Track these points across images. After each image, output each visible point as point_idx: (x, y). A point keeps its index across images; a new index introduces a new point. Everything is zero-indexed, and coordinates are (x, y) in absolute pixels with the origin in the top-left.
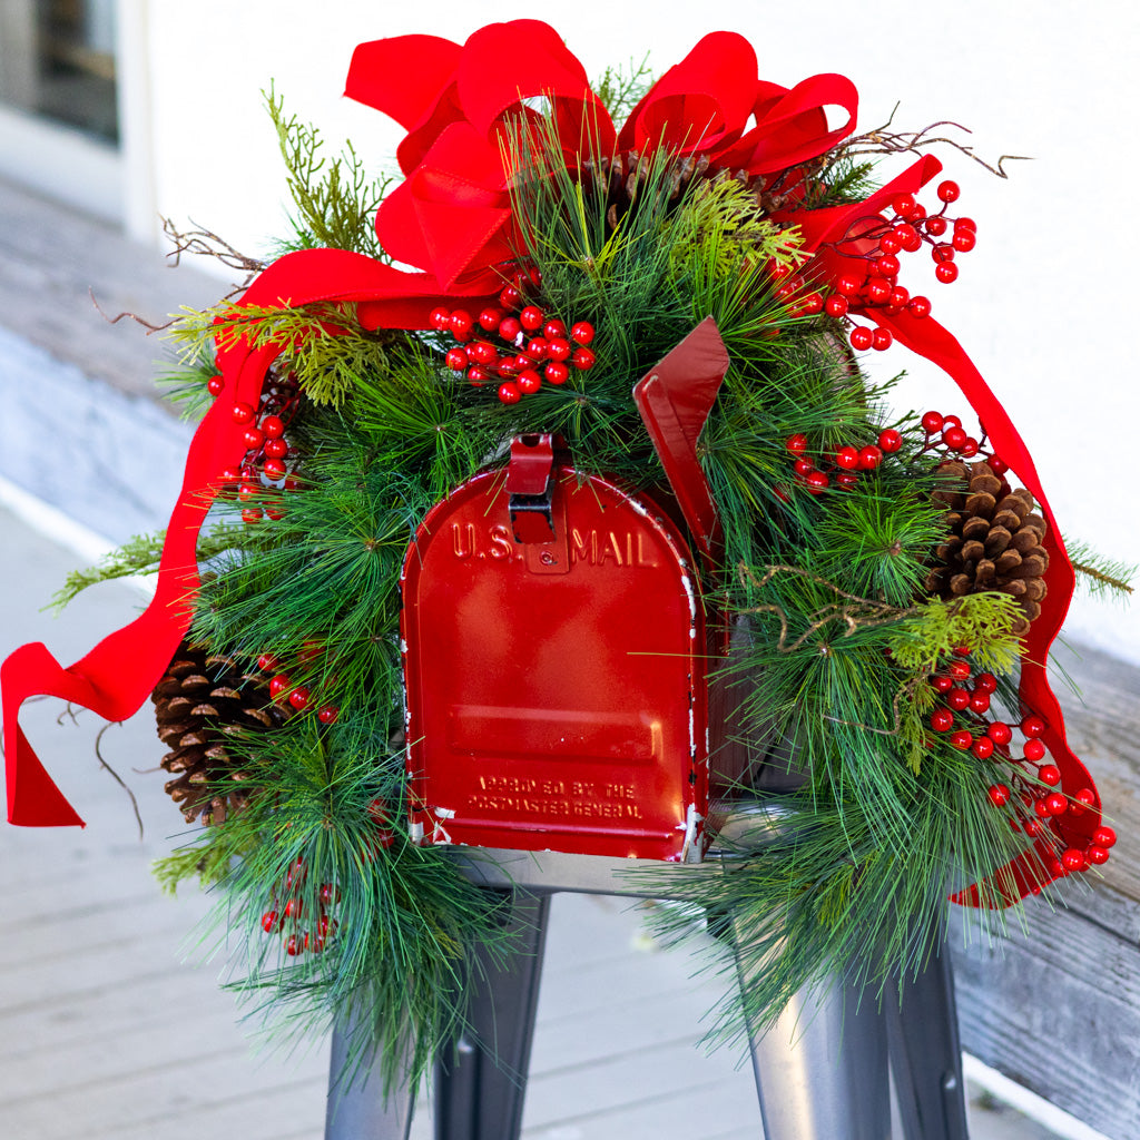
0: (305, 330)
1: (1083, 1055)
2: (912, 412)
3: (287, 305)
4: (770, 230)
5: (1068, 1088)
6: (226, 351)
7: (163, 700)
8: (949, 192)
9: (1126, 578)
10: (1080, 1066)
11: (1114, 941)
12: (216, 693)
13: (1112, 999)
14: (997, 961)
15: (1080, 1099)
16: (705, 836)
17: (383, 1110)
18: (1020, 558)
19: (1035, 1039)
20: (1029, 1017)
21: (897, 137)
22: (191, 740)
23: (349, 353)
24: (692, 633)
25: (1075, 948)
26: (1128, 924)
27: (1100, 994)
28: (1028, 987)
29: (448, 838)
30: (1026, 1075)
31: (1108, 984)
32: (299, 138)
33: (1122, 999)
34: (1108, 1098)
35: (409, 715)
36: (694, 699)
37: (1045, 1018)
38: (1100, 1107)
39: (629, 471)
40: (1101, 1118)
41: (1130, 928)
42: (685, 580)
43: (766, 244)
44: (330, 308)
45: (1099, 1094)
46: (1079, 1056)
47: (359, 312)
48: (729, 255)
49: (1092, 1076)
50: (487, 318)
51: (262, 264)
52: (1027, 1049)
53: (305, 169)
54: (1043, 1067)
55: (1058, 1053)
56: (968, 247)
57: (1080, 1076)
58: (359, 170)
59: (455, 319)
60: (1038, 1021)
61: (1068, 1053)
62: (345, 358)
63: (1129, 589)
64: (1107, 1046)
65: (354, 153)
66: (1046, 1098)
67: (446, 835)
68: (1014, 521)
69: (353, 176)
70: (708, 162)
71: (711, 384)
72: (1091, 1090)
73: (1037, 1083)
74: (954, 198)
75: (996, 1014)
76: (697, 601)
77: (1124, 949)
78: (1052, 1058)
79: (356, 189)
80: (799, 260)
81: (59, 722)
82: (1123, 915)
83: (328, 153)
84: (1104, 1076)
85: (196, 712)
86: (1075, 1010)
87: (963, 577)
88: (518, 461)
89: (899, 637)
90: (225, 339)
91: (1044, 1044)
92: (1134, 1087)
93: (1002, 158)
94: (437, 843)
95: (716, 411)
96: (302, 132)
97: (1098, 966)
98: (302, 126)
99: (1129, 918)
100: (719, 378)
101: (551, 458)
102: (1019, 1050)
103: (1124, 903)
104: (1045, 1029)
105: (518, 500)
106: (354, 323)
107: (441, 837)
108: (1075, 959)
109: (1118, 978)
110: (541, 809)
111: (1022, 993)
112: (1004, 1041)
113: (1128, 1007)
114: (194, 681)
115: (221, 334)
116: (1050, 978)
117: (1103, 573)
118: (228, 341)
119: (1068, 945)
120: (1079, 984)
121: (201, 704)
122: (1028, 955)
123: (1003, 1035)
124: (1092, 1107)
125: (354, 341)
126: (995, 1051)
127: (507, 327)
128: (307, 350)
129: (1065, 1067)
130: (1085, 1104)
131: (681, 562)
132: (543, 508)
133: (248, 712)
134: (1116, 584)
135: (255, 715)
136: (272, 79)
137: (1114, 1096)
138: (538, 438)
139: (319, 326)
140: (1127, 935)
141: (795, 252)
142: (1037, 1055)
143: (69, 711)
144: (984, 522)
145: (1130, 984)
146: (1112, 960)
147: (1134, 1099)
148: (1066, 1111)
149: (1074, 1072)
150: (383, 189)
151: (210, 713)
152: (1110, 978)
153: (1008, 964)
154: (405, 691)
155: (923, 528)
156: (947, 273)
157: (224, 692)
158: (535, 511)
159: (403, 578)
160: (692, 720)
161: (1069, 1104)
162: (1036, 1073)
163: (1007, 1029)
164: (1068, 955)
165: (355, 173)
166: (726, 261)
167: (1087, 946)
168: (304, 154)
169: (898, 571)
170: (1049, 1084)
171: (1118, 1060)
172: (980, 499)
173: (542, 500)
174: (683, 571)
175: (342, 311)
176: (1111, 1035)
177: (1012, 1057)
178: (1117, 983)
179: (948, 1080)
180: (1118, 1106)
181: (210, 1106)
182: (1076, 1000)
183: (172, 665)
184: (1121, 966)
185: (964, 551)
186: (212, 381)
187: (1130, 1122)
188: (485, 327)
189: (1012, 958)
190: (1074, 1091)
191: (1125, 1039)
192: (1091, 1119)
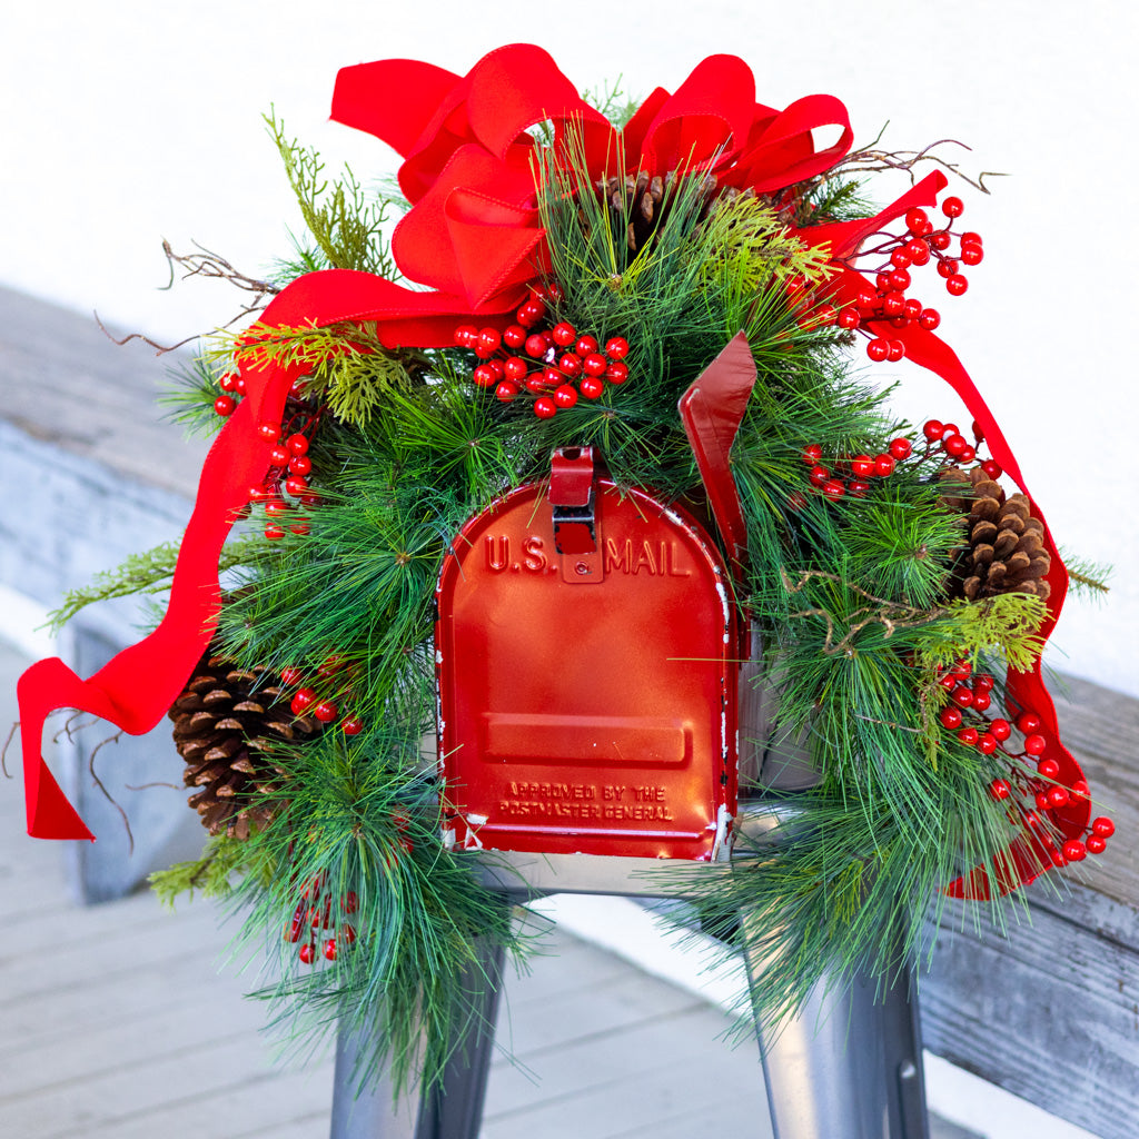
0: (335, 348)
1: (1038, 1041)
2: (905, 421)
3: (314, 325)
4: (798, 247)
5: (1020, 1073)
6: (260, 370)
7: (183, 716)
8: (953, 208)
9: (1102, 578)
10: (1036, 1051)
11: (1070, 929)
12: (239, 707)
13: (1068, 985)
14: (945, 953)
15: (1034, 1084)
16: (733, 836)
17: (393, 1113)
18: (1028, 559)
19: (985, 1027)
20: (979, 1006)
21: (892, 155)
22: (216, 754)
23: (373, 371)
24: (726, 638)
25: (1029, 938)
26: (1085, 913)
27: (1055, 981)
28: (978, 978)
29: (480, 844)
30: (975, 1062)
31: (1063, 971)
32: (302, 161)
33: (1079, 985)
34: (1063, 1082)
35: (443, 724)
36: (726, 703)
37: (996, 1006)
38: (1055, 1091)
39: (660, 482)
40: (1055, 1101)
41: (1088, 917)
42: (720, 587)
43: (794, 260)
44: (352, 327)
45: (1054, 1078)
46: (1032, 1040)
47: (378, 331)
48: (757, 271)
49: (1046, 1061)
50: (513, 335)
51: (268, 285)
52: (976, 1037)
53: (310, 192)
54: (995, 1054)
55: (1010, 1039)
56: (976, 261)
57: (1034, 1061)
58: (359, 192)
59: (484, 337)
60: (988, 1009)
61: (1021, 1040)
62: (370, 376)
63: (1105, 589)
64: (1063, 1031)
65: (352, 175)
66: (997, 1084)
67: (477, 840)
68: (1019, 525)
69: (353, 198)
70: (716, 181)
71: (740, 397)
72: (1045, 1074)
73: (986, 1069)
74: (958, 214)
75: (943, 1004)
76: (731, 607)
77: (1082, 937)
78: (1003, 1044)
79: (358, 211)
80: (828, 276)
81: (55, 741)
82: (1080, 904)
83: (330, 175)
84: (1059, 1060)
85: (221, 725)
86: (1028, 998)
87: (976, 579)
88: (557, 473)
89: (928, 638)
90: (259, 359)
91: (995, 1031)
92: (1091, 1069)
93: (982, 174)
94: (468, 849)
95: (746, 424)
96: (304, 155)
97: (1053, 954)
98: (303, 150)
99: (1088, 907)
100: (748, 390)
101: (592, 470)
102: (968, 1039)
103: (1081, 893)
104: (997, 1017)
105: (561, 512)
106: (375, 342)
107: (473, 843)
108: (1029, 948)
109: (1075, 965)
110: (573, 813)
111: (971, 983)
112: (951, 1030)
113: (1085, 993)
114: (217, 696)
115: (255, 353)
116: (1002, 967)
117: (1081, 574)
118: (261, 361)
119: (1021, 935)
120: (1033, 973)
121: (225, 718)
122: (977, 946)
123: (951, 1024)
124: (1047, 1091)
125: (377, 360)
126: (943, 1040)
127: (534, 343)
128: (339, 368)
129: (1018, 1053)
130: (1039, 1088)
131: (716, 569)
132: (587, 519)
133: (271, 725)
134: (1092, 584)
135: (278, 728)
136: (272, 104)
137: (1069, 1079)
138: (579, 451)
139: (346, 345)
140: (1084, 923)
141: (824, 268)
142: (987, 1042)
143: (67, 729)
144: (992, 526)
145: (1088, 971)
146: (1069, 948)
147: (1091, 1081)
148: (1017, 1095)
149: (1026, 1057)
150: (382, 210)
151: (235, 727)
152: (1067, 966)
153: (956, 955)
154: (439, 701)
155: (946, 532)
156: (957, 286)
157: (247, 706)
158: (580, 522)
159: (439, 590)
160: (724, 723)
161: (1022, 1089)
162: (988, 1061)
163: (955, 1018)
164: (1021, 945)
165: (355, 195)
166: (753, 277)
167: (1042, 936)
168: (307, 177)
169: (922, 574)
170: (1000, 1069)
171: (1075, 1045)
172: (985, 504)
173: (585, 512)
174: (717, 578)
175: (364, 330)
176: (1067, 1021)
177: (960, 1045)
178: (1073, 970)
179: (904, 1070)
180: (1073, 1088)
181: (113, 1121)
182: (1029, 988)
183: (192, 680)
184: (1078, 953)
185: (976, 555)
186: (219, 400)
187: (1087, 1104)
188: (510, 344)
189: (961, 950)
190: (1027, 1076)
191: (1082, 1024)
192: (1045, 1102)
